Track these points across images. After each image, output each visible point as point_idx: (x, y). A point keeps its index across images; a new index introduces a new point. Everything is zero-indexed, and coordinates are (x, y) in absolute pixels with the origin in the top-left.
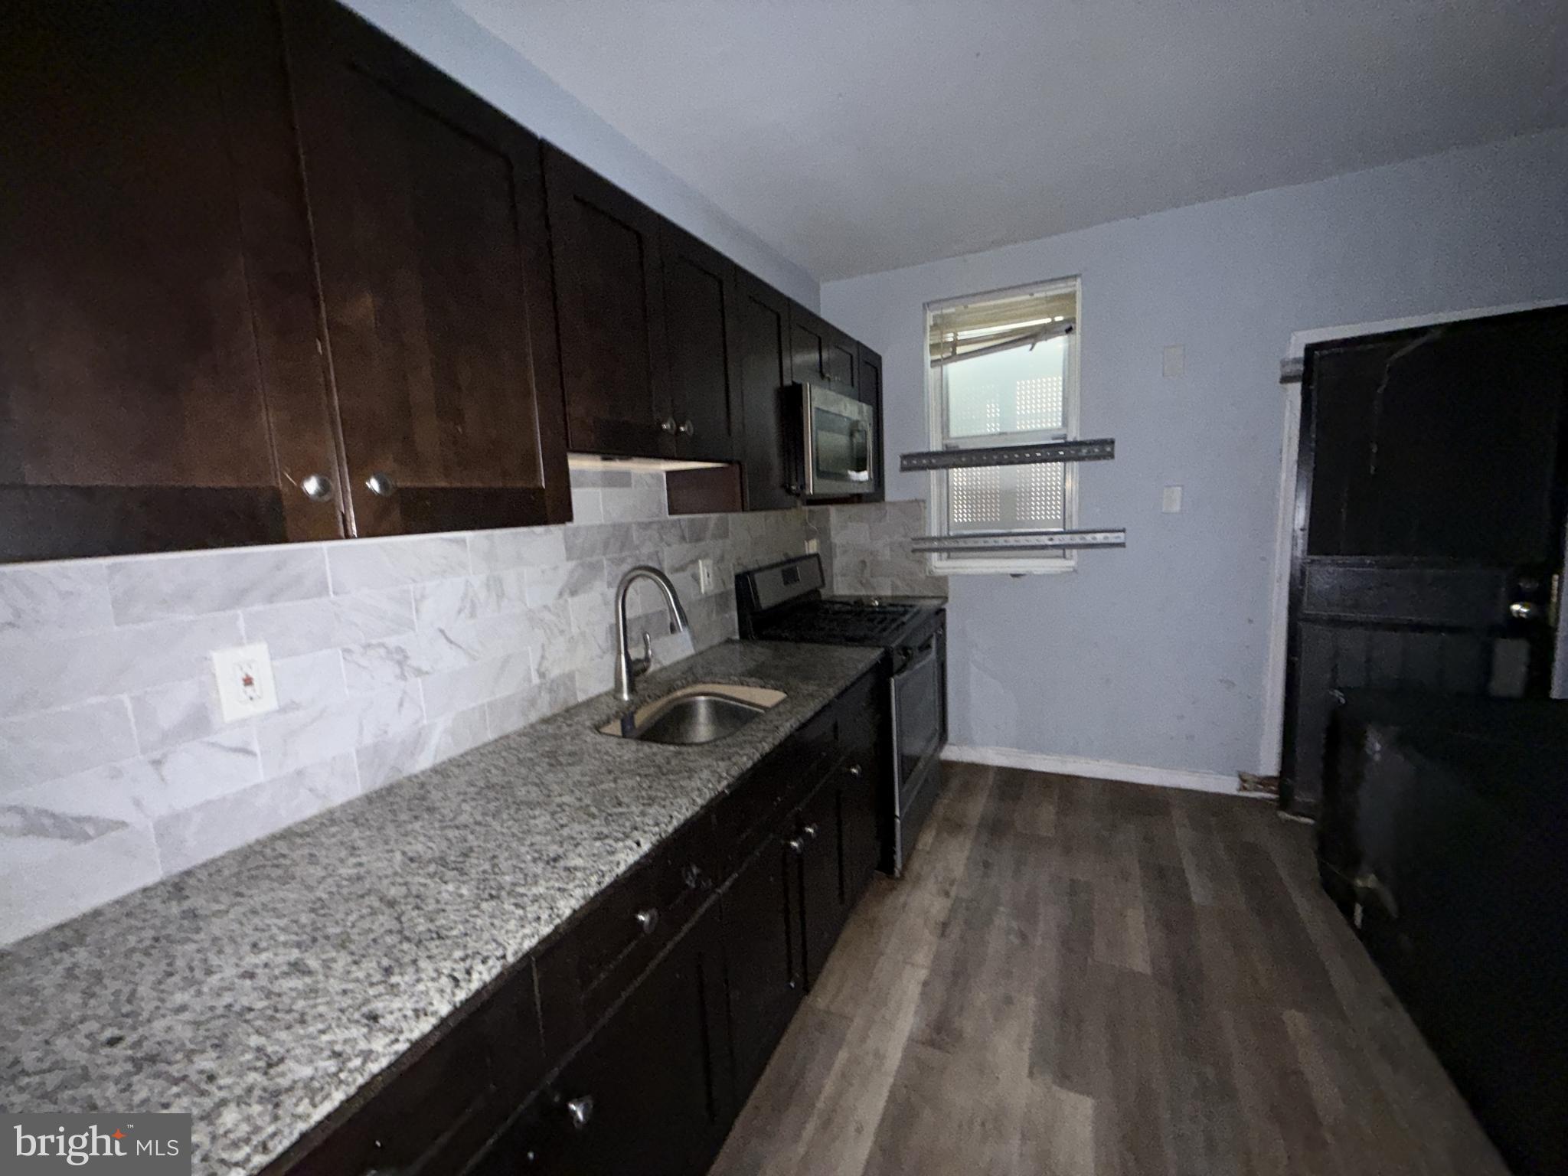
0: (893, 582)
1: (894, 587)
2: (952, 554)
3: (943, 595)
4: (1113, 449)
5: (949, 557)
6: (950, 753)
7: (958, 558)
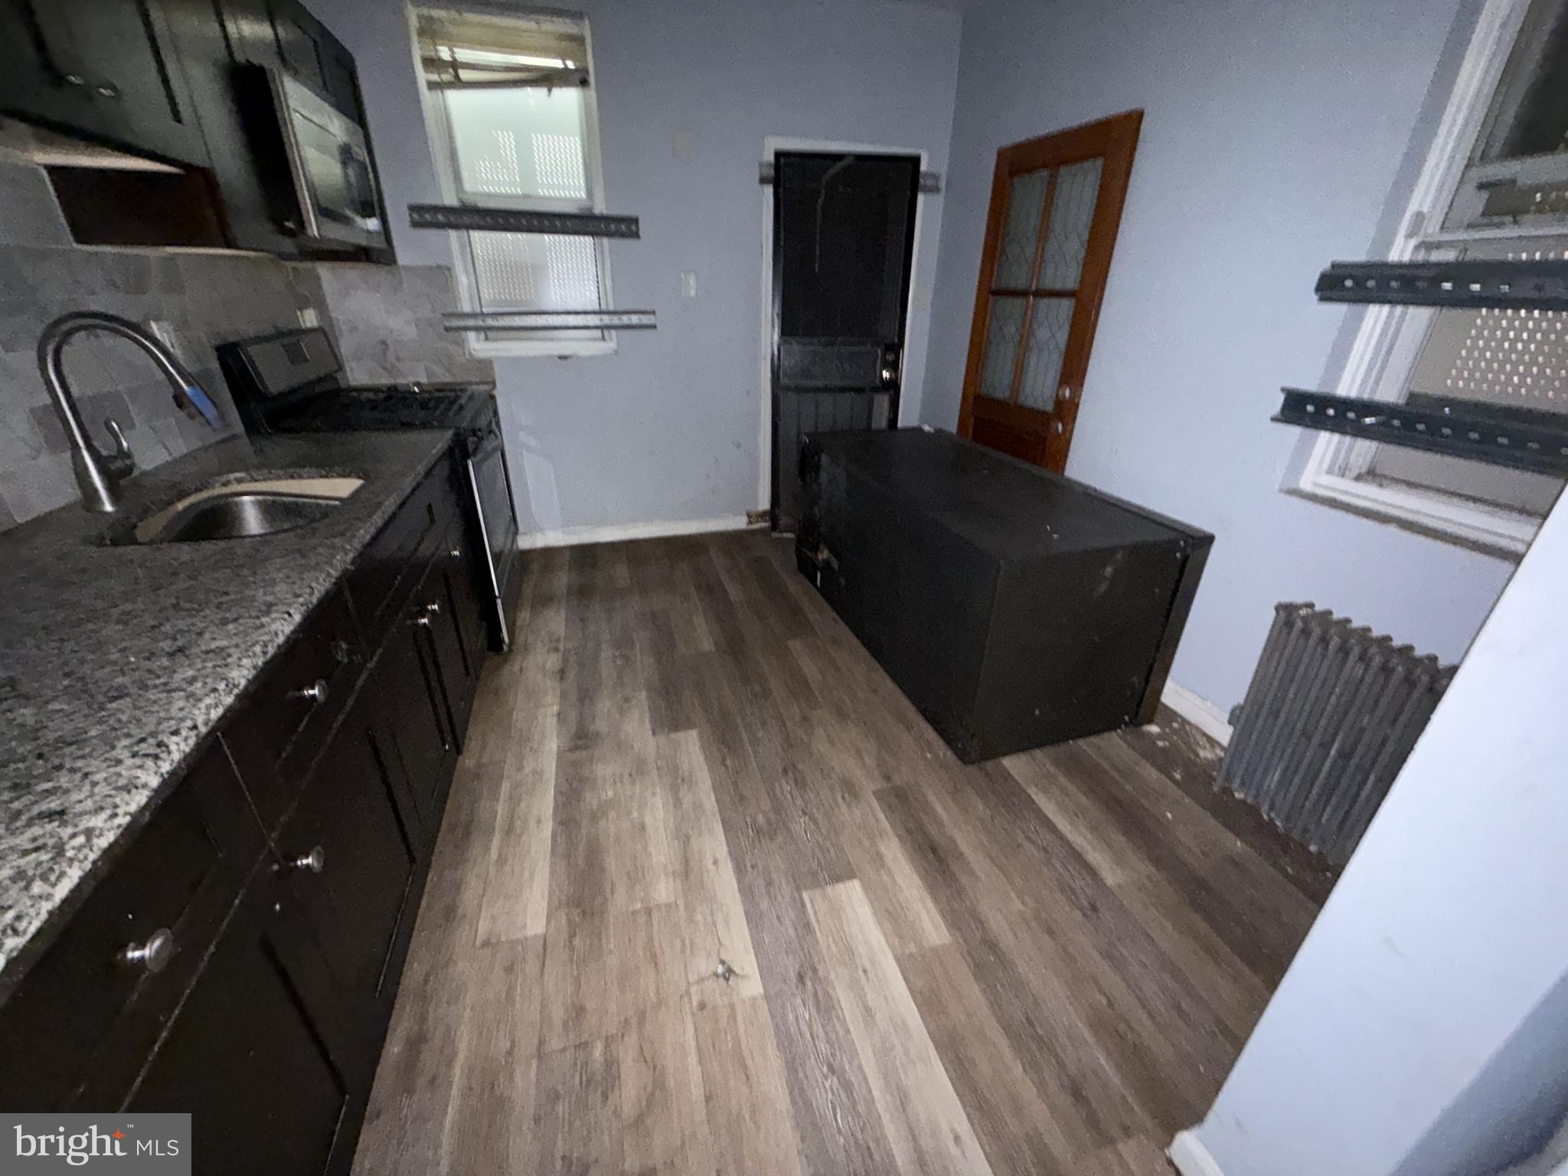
0: (426, 366)
1: (430, 374)
2: (490, 334)
3: (490, 380)
4: (637, 227)
5: (487, 339)
6: (524, 543)
7: (496, 340)
